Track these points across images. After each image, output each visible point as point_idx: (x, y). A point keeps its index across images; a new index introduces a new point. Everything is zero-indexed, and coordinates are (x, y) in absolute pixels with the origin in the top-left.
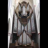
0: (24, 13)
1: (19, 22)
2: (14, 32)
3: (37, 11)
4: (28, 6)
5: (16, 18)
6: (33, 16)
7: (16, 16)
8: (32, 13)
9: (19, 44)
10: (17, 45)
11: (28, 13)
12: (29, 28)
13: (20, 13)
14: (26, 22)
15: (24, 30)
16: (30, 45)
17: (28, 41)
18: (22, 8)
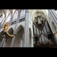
0: (40, 22)
1: (37, 29)
4: (41, 17)
5: (35, 27)
6: (46, 23)
9: (40, 44)
11: (42, 21)
12: (45, 31)
13: (37, 23)
14: (42, 27)
16: (49, 43)
17: (46, 40)
18: (37, 19)
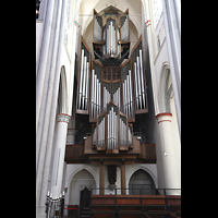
0: (112, 48)
1: (94, 77)
2: (79, 111)
3: (156, 41)
4: (126, 23)
5: (85, 64)
7: (84, 59)
8: (140, 46)
9: (94, 148)
10: (88, 151)
11: (125, 46)
13: (99, 47)
14: (119, 76)
15: (111, 105)
16: (131, 149)
17: (123, 138)
18: (104, 29)
